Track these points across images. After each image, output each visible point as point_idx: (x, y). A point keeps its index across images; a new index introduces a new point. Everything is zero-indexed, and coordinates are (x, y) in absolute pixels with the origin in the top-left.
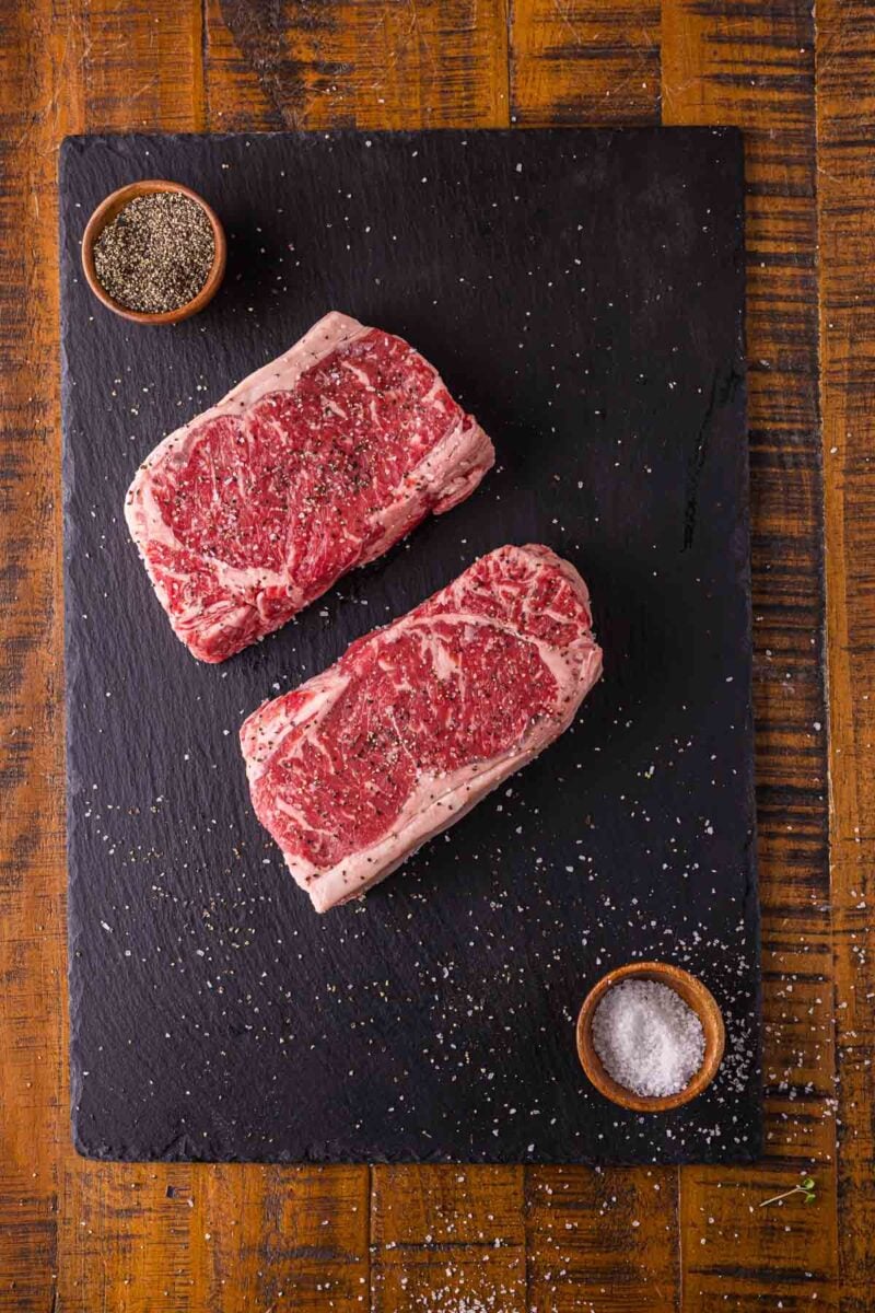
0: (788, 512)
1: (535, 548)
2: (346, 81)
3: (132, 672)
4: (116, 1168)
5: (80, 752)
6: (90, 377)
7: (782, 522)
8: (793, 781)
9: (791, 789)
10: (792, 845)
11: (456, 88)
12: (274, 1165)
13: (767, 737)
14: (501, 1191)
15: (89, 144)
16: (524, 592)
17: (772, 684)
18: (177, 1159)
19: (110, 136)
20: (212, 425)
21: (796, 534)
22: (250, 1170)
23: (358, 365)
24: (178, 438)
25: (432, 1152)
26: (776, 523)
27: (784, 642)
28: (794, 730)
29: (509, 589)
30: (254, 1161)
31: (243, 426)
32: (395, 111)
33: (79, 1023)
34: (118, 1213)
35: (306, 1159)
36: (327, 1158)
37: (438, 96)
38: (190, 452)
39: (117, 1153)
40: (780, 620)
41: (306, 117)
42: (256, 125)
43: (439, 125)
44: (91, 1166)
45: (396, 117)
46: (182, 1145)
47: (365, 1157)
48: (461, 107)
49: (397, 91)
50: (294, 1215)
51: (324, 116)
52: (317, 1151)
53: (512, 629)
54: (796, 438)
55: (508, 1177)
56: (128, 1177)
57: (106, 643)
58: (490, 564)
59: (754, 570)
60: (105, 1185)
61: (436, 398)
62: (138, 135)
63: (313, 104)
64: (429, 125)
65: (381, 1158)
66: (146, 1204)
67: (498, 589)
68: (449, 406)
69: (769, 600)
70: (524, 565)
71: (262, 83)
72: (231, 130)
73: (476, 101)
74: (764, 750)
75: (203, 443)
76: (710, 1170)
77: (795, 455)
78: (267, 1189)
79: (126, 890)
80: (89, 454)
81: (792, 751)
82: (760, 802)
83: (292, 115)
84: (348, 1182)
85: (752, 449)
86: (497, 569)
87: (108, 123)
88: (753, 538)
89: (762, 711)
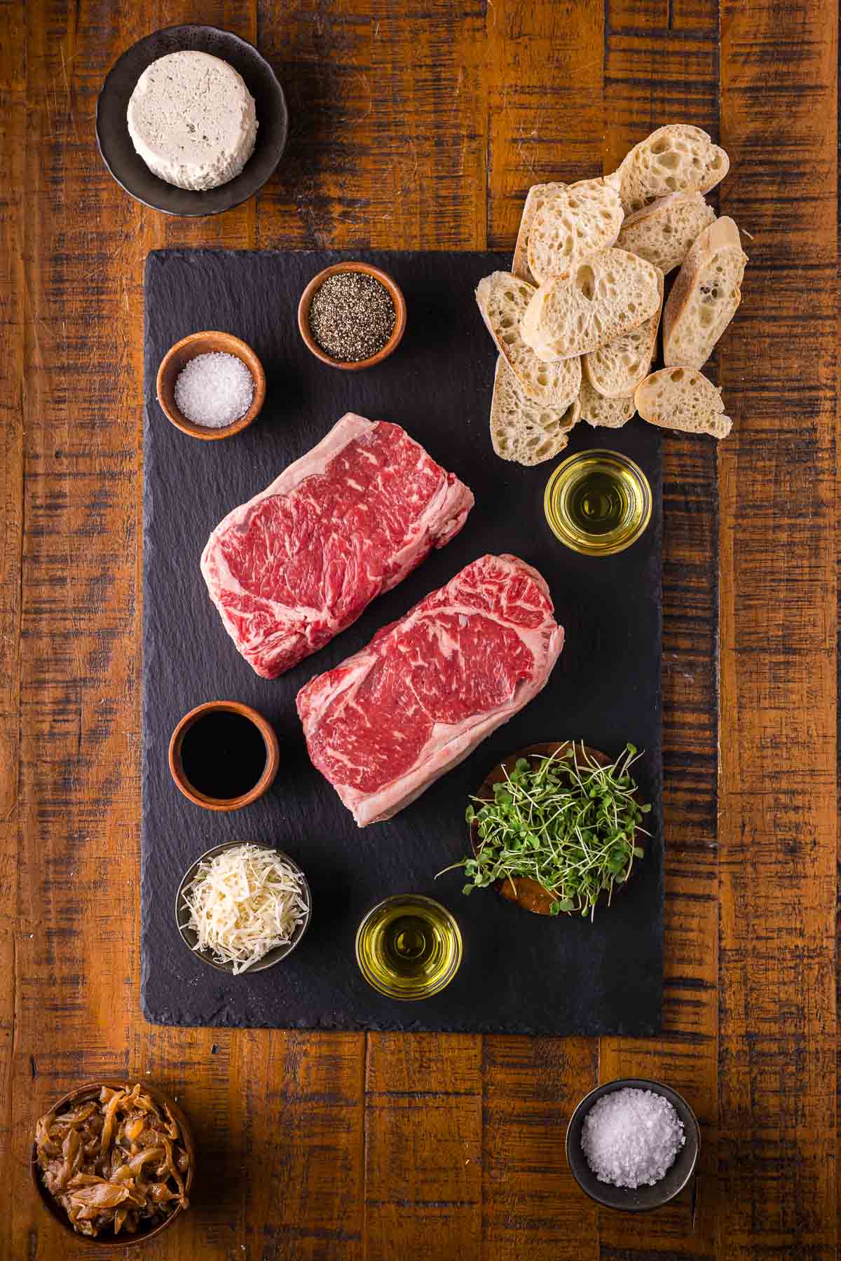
0: (691, 545)
1: (509, 556)
2: (364, 212)
3: (194, 657)
4: (174, 1031)
5: (153, 716)
6: (166, 434)
7: (687, 554)
8: (691, 749)
9: (689, 755)
10: (689, 797)
11: (446, 220)
12: (294, 1031)
13: (673, 715)
14: (464, 1054)
15: (168, 257)
16: (501, 589)
17: (675, 675)
18: (221, 1025)
19: (184, 251)
20: (265, 503)
21: (698, 563)
22: (275, 1033)
23: (368, 450)
24: (239, 514)
25: (413, 1023)
26: (681, 553)
27: (685, 644)
28: (693, 711)
29: (491, 587)
30: (279, 1027)
31: (289, 504)
32: (400, 236)
33: (149, 921)
34: (175, 1065)
35: (317, 1027)
36: (334, 1026)
37: (433, 225)
38: (250, 523)
39: (175, 1019)
40: (683, 627)
41: (333, 240)
42: (294, 244)
43: (433, 247)
44: (156, 1029)
45: (402, 240)
46: (224, 1013)
47: (362, 1026)
48: (450, 234)
49: (402, 221)
50: (308, 1068)
51: (347, 239)
52: (325, 1021)
53: (493, 617)
54: (699, 490)
55: (469, 1043)
56: (183, 1039)
57: (174, 635)
58: (475, 569)
59: (665, 588)
60: (166, 1044)
61: (424, 465)
62: (206, 250)
63: (338, 230)
64: (426, 248)
65: (374, 1026)
66: (196, 1058)
67: (481, 588)
68: (435, 470)
69: (676, 612)
70: (500, 569)
71: (300, 213)
72: (275, 248)
73: (462, 230)
74: (670, 725)
75: (259, 517)
76: (622, 1042)
77: (699, 502)
78: (288, 1049)
79: (186, 821)
80: (164, 492)
81: (691, 726)
82: (665, 765)
83: (322, 237)
84: (349, 1044)
85: (665, 497)
86: (481, 572)
87: (183, 241)
88: (665, 564)
89: (669, 696)
